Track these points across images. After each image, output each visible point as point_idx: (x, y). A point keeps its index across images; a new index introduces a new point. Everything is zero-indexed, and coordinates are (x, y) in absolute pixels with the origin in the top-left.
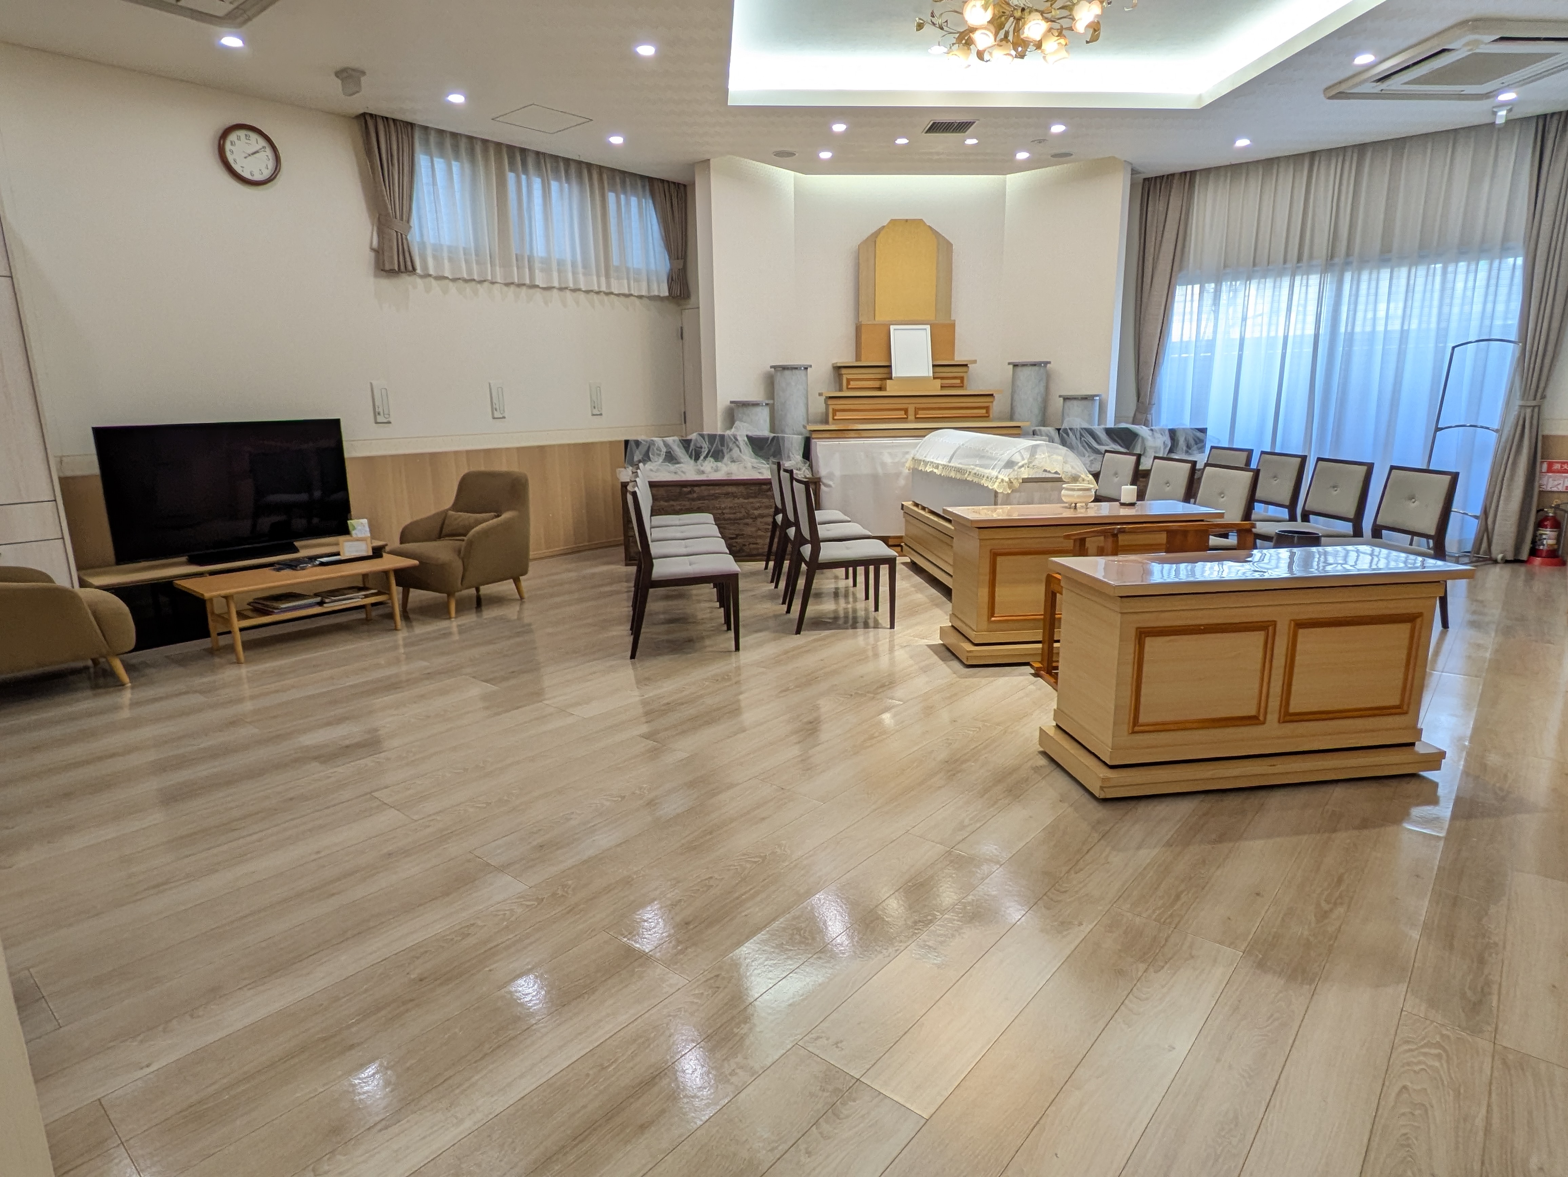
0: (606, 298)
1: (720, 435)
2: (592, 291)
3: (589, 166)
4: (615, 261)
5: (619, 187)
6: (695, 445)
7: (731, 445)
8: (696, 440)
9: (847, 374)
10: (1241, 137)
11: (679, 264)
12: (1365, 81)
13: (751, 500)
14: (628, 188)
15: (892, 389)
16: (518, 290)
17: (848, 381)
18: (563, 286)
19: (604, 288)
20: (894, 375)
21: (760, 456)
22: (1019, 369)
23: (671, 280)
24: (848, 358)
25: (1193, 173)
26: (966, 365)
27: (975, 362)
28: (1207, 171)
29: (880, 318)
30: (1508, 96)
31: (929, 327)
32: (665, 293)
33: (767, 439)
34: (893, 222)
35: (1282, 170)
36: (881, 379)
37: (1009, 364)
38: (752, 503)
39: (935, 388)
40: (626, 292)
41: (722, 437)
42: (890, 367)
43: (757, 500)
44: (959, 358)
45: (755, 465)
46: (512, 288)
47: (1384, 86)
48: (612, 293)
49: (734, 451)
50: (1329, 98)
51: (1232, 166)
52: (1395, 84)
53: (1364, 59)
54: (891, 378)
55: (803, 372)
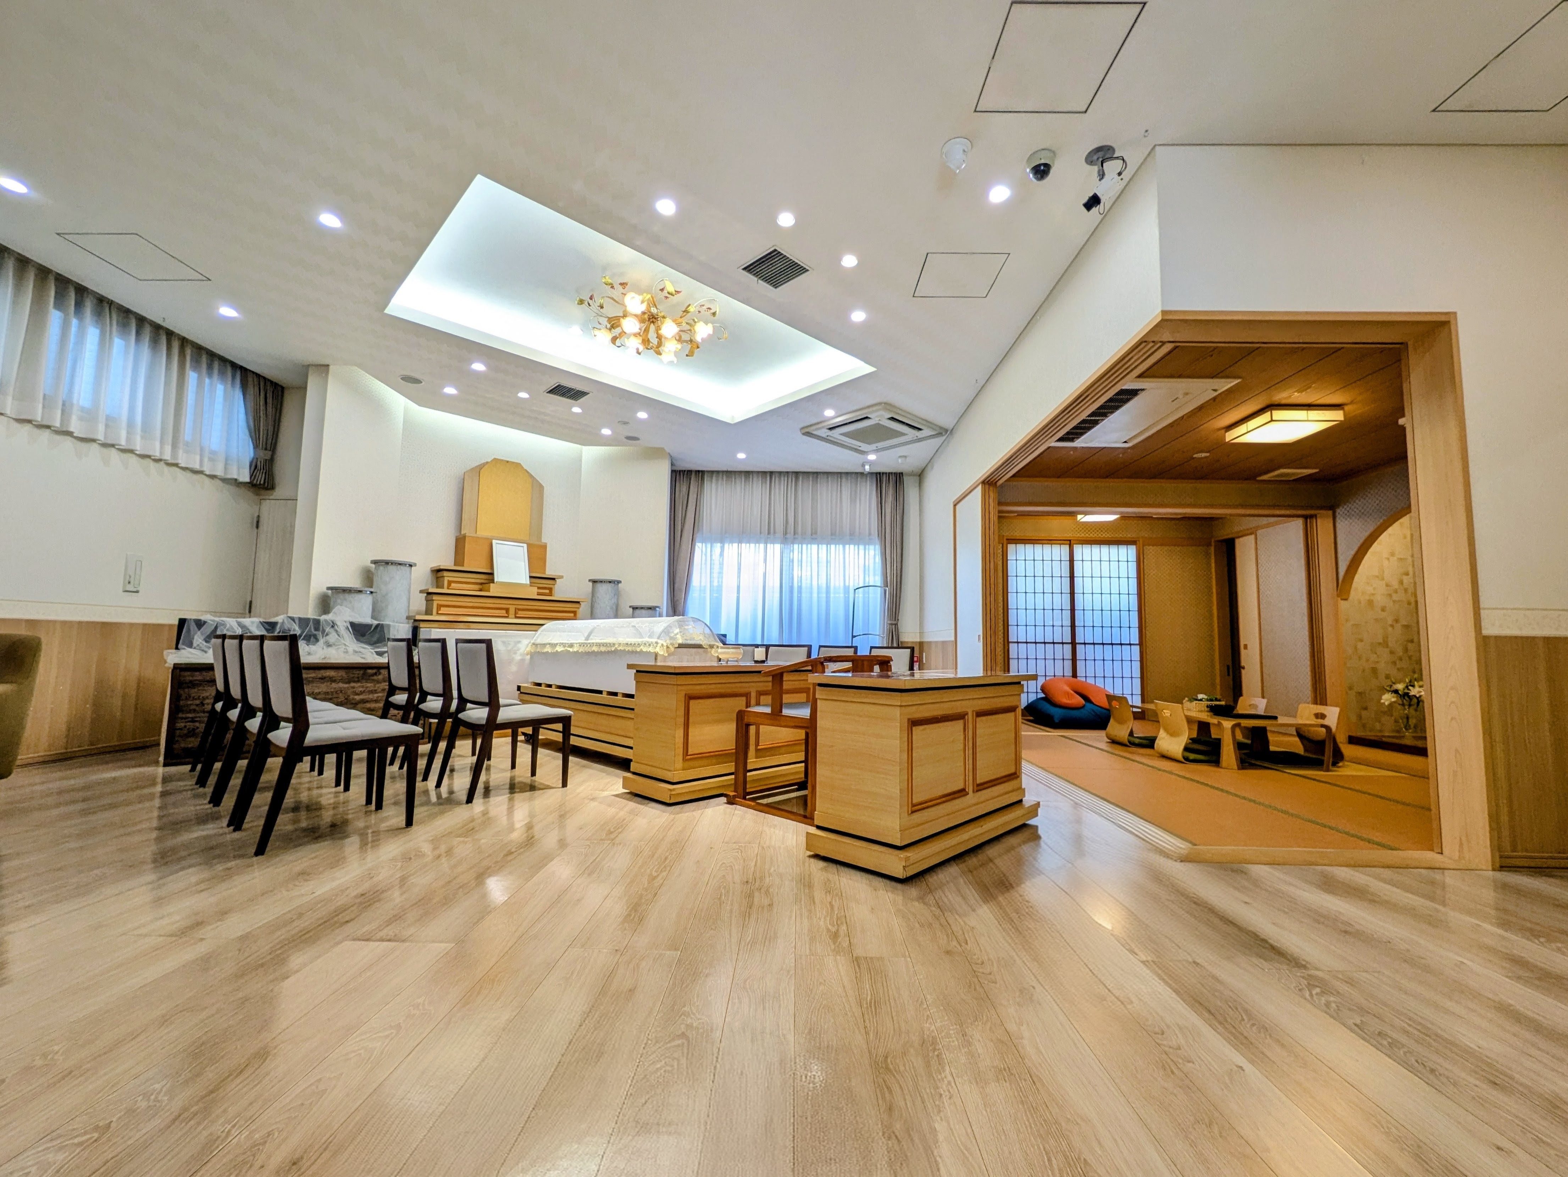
0: (166, 469)
1: (314, 620)
2: (149, 457)
3: (170, 334)
4: (187, 433)
5: (204, 366)
6: (280, 628)
7: (328, 629)
8: (283, 623)
9: (448, 577)
10: (741, 451)
11: (264, 455)
12: (823, 427)
13: (353, 684)
14: (216, 371)
15: (494, 590)
16: (36, 431)
17: (450, 583)
18: (110, 442)
19: (167, 456)
20: (496, 580)
21: (362, 642)
22: (598, 585)
23: (254, 467)
24: (447, 562)
25: (703, 472)
26: (554, 579)
27: (562, 577)
28: (712, 472)
29: (482, 532)
30: (872, 457)
31: (525, 545)
32: (245, 478)
33: (370, 626)
34: (496, 461)
35: (755, 479)
36: (481, 584)
37: (590, 580)
38: (353, 688)
39: (533, 593)
40: (197, 467)
41: (317, 623)
42: (492, 574)
43: (359, 684)
44: (549, 573)
45: (357, 649)
46: (27, 427)
47: (830, 433)
48: (176, 465)
49: (331, 636)
50: (803, 434)
51: (727, 472)
52: (836, 433)
53: (829, 413)
54: (493, 582)
55: (407, 568)
